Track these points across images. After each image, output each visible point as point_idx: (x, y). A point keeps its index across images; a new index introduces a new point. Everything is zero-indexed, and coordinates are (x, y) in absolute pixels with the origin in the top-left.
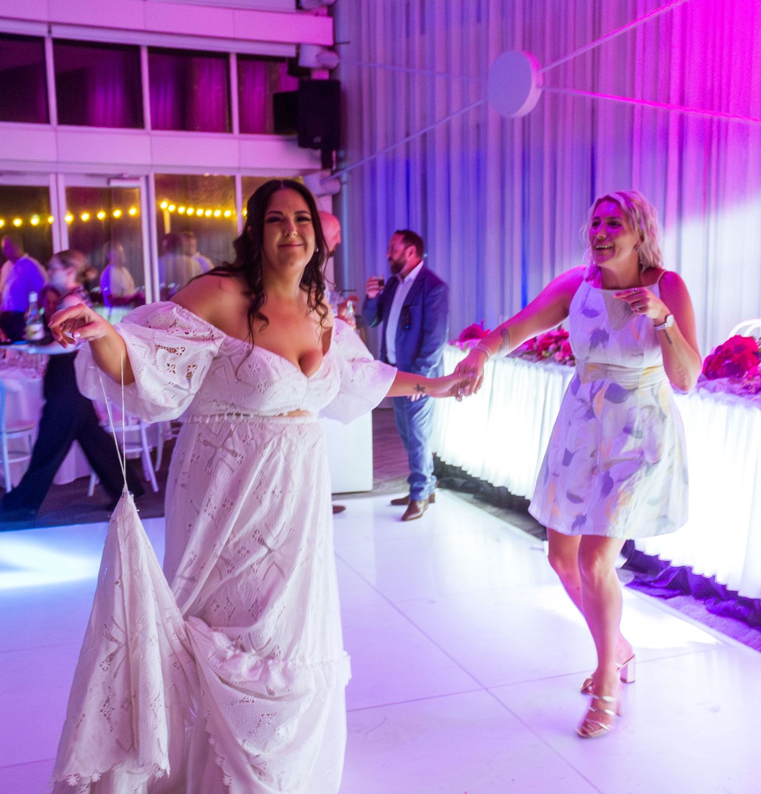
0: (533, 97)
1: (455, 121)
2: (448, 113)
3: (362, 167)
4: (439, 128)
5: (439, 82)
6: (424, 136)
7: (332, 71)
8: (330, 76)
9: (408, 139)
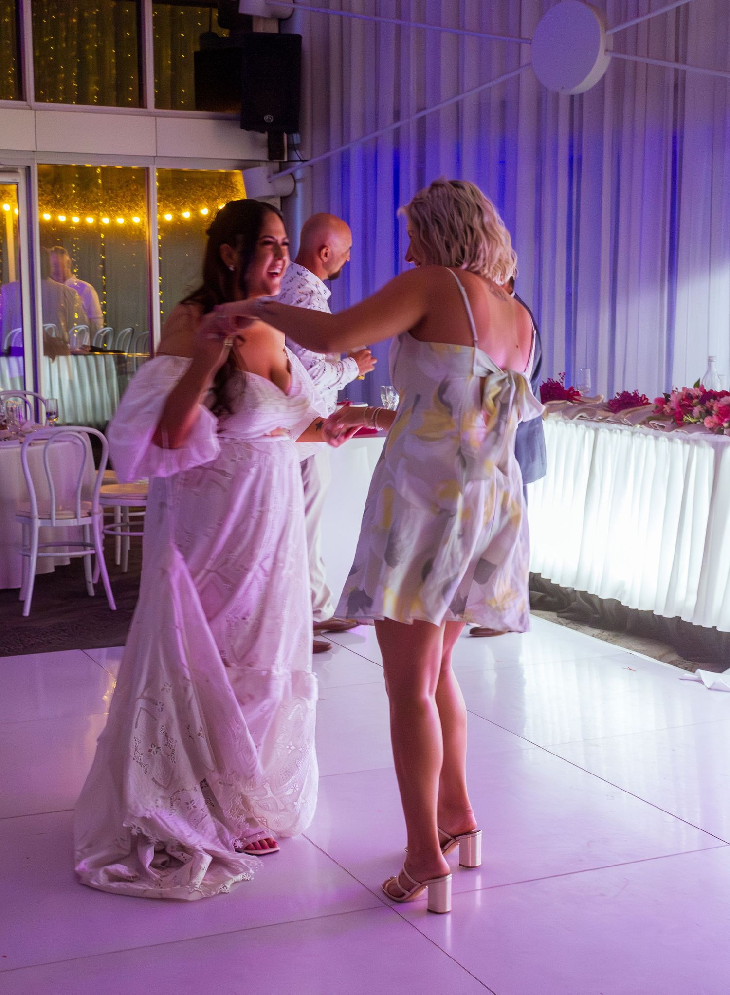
0: (601, 65)
1: (470, 99)
2: (459, 88)
3: (328, 161)
4: (446, 108)
5: (447, 40)
6: (422, 122)
7: (283, 21)
8: (280, 30)
9: (398, 124)
